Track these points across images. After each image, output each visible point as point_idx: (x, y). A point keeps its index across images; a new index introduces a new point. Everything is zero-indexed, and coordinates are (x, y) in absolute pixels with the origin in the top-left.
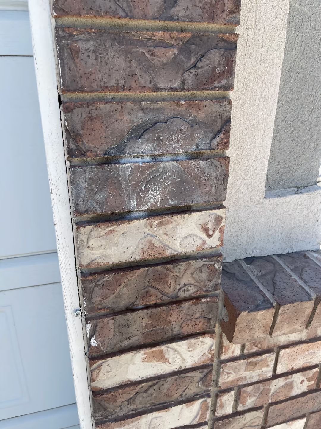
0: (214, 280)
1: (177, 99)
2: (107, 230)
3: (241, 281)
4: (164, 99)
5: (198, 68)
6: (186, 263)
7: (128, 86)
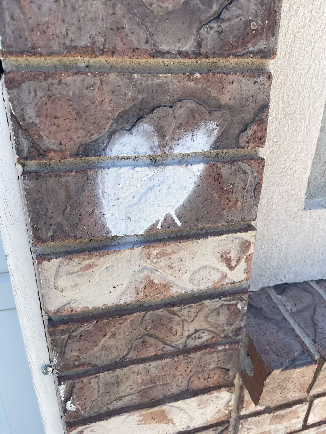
0: (235, 324)
1: (189, 70)
2: (83, 263)
3: (270, 319)
4: (169, 70)
5: (223, 21)
6: (198, 304)
7: (111, 48)
